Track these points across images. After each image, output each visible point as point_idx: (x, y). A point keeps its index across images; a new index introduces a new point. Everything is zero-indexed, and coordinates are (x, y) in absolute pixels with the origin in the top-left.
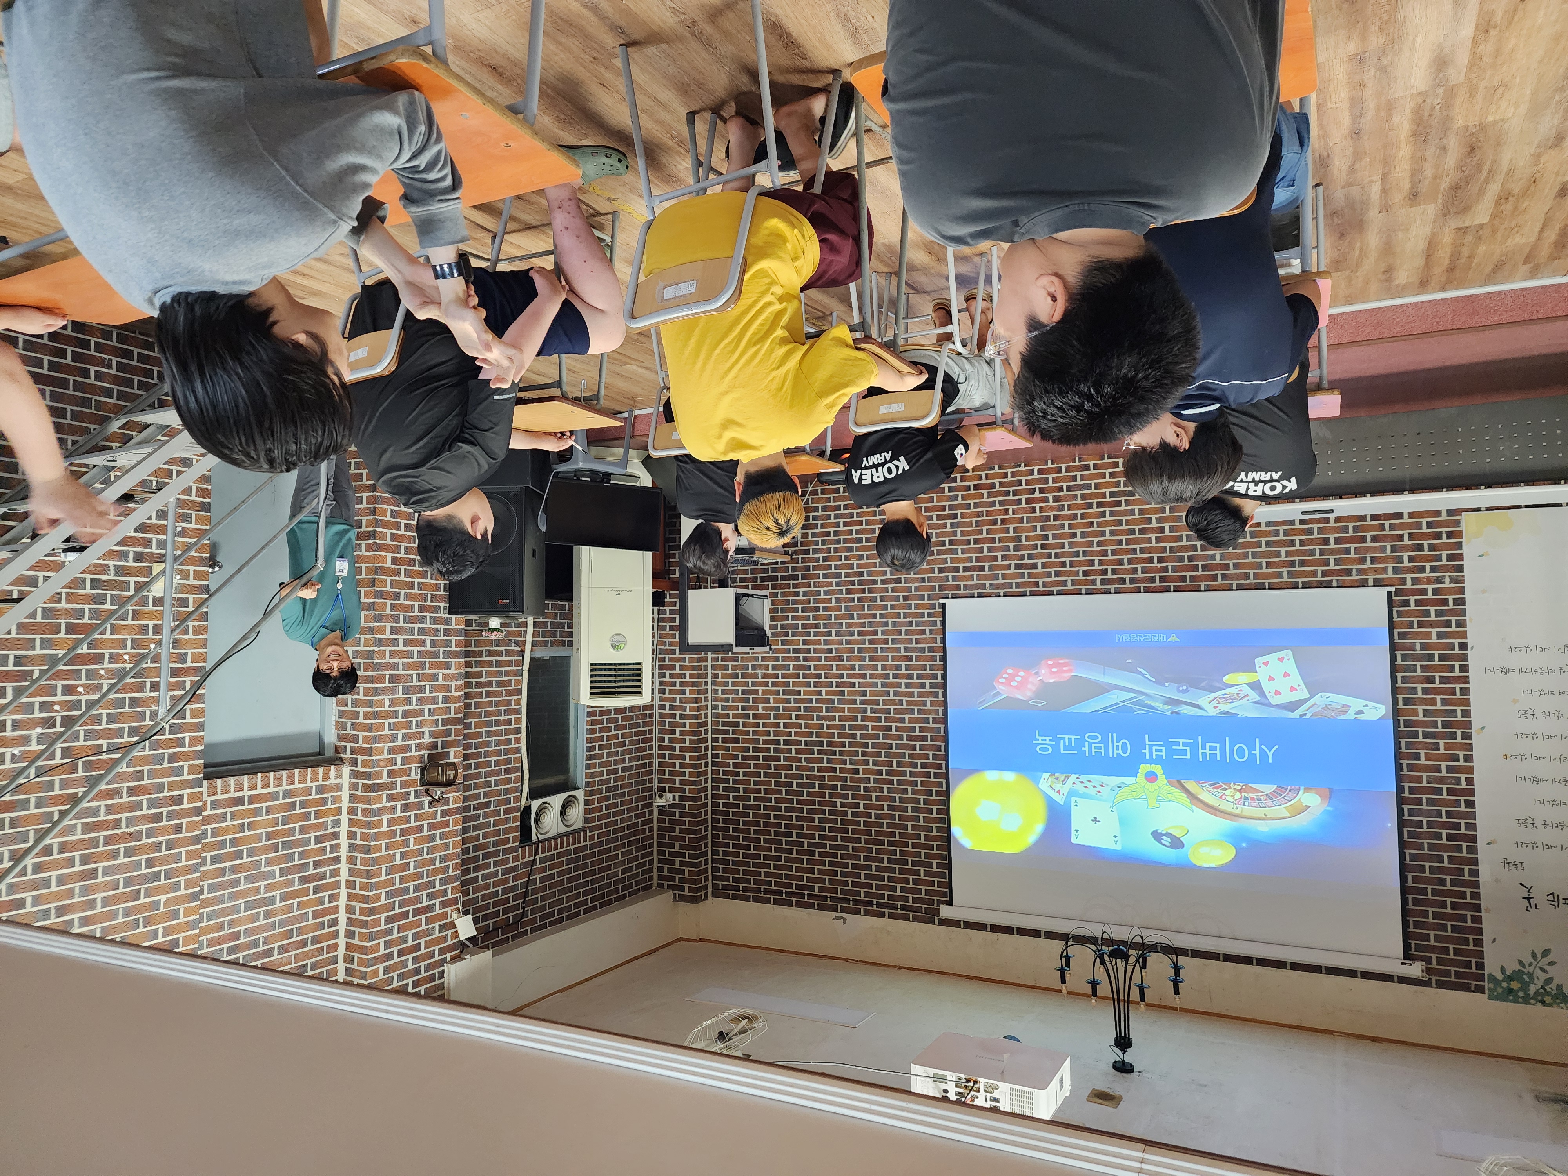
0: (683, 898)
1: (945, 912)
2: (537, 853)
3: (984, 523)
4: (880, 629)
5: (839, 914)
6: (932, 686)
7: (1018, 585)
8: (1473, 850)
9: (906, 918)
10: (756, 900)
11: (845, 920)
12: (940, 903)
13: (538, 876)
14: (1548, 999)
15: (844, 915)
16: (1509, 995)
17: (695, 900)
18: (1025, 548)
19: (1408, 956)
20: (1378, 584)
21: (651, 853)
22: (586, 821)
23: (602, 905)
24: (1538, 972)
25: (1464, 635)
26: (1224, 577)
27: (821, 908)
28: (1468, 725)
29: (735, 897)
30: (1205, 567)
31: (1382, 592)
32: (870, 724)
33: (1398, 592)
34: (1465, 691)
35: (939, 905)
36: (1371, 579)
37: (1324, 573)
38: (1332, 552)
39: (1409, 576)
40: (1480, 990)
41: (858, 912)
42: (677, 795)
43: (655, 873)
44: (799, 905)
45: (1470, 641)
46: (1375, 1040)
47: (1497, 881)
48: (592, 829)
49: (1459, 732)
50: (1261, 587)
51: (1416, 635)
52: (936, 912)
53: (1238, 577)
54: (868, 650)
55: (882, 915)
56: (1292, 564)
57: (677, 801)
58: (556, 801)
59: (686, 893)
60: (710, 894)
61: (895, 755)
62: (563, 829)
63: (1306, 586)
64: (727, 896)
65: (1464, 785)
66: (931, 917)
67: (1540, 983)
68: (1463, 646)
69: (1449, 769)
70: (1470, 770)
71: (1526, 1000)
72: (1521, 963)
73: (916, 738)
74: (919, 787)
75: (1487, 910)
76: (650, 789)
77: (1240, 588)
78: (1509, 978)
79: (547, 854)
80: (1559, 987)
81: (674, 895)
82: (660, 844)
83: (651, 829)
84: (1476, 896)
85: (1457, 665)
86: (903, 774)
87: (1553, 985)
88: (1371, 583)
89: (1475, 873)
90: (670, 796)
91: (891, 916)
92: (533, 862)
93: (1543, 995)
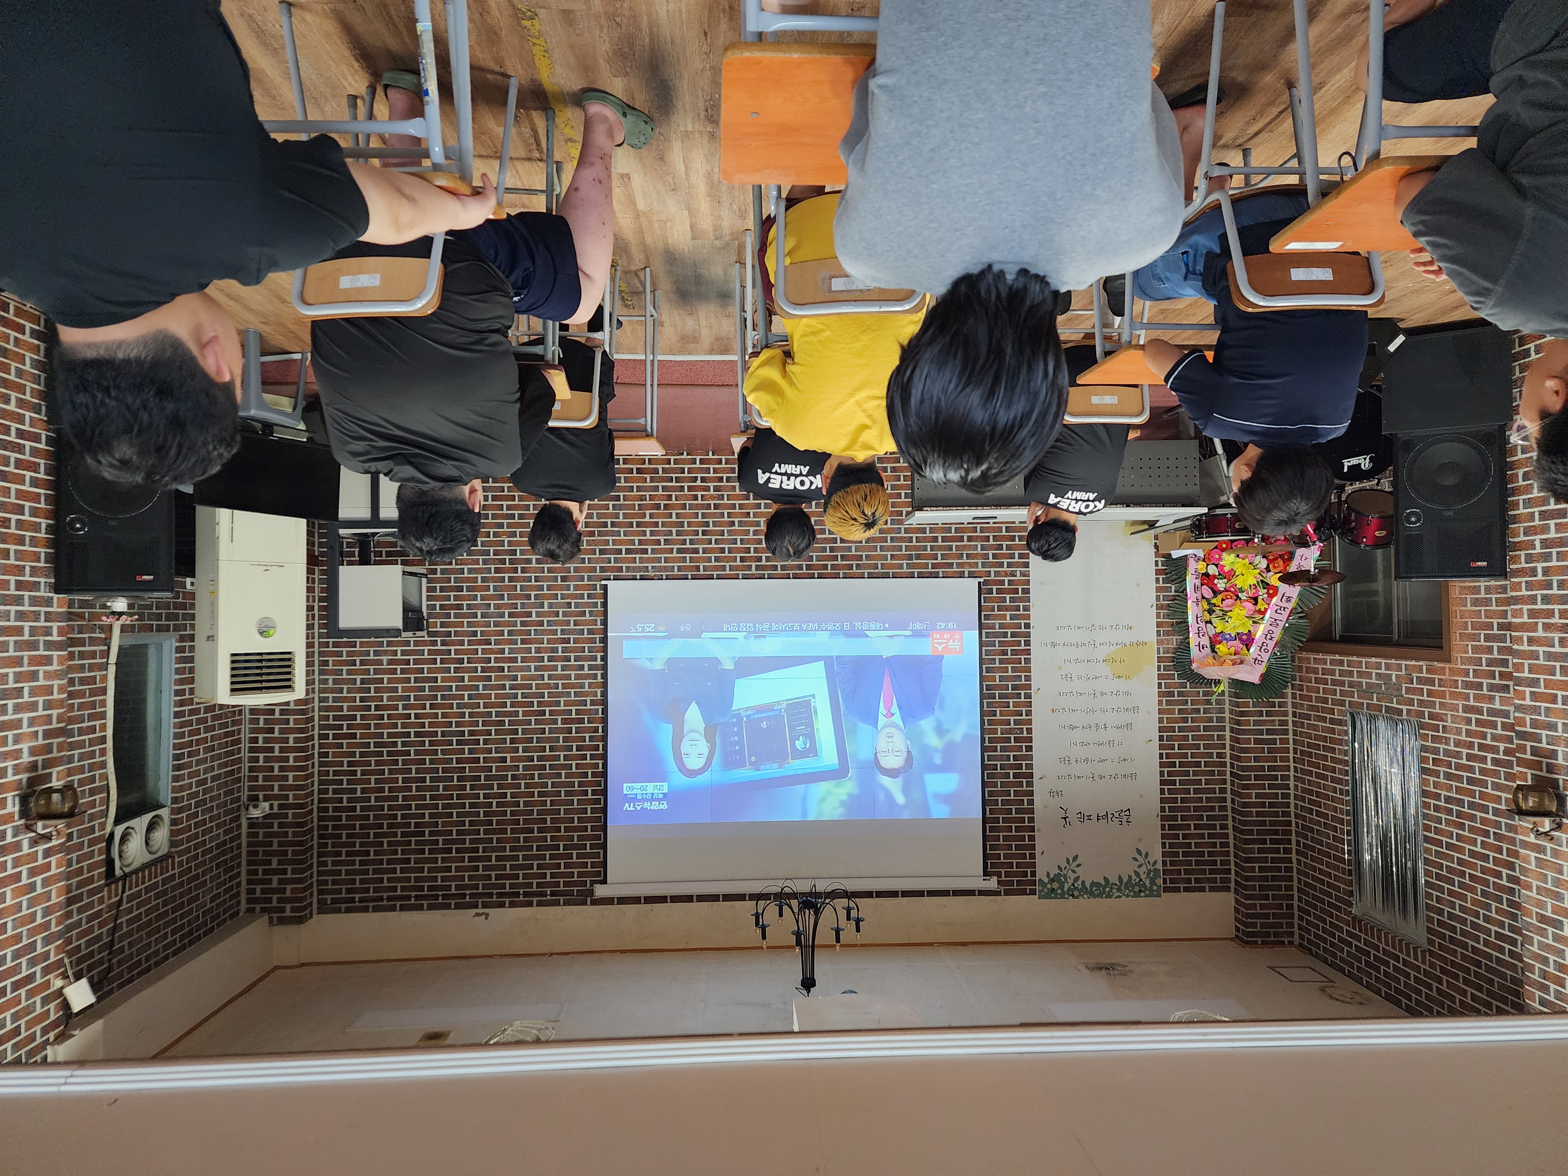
0: (282, 921)
1: (600, 891)
2: (123, 892)
3: (647, 507)
4: (534, 611)
5: (480, 911)
6: (591, 668)
7: (680, 569)
8: (1030, 784)
9: (556, 903)
10: (376, 909)
11: (487, 915)
12: (593, 883)
13: (124, 919)
14: (1076, 893)
15: (486, 911)
16: (1051, 894)
17: (300, 920)
18: (687, 533)
19: (986, 873)
20: (972, 575)
21: (239, 874)
22: (173, 844)
23: (191, 943)
24: (1070, 873)
25: (1028, 617)
26: (858, 566)
27: (458, 907)
28: (1029, 687)
29: (349, 910)
30: (843, 558)
31: (974, 582)
32: (520, 710)
33: (986, 582)
34: (1028, 661)
35: (591, 885)
36: (966, 570)
37: (934, 566)
38: (940, 548)
39: (992, 570)
40: (1033, 892)
41: (502, 905)
42: (276, 804)
43: (243, 898)
44: (431, 907)
45: (1032, 622)
46: (964, 944)
47: (1046, 807)
48: (180, 854)
49: (1023, 692)
50: (885, 576)
51: (996, 617)
52: (591, 892)
53: (869, 566)
54: (520, 633)
55: (530, 904)
56: (910, 557)
57: (276, 810)
58: (140, 823)
59: (288, 913)
60: (315, 911)
61: (548, 740)
62: (149, 858)
63: (921, 576)
64: (338, 911)
65: (1025, 734)
66: (585, 897)
67: (1071, 881)
68: (1027, 626)
69: (1016, 722)
70: (1030, 722)
71: (1063, 897)
72: (1060, 868)
73: (572, 721)
74: (574, 770)
75: (1039, 830)
76: (238, 799)
77: (871, 576)
78: (1052, 881)
79: (134, 890)
80: (1083, 882)
81: (271, 919)
82: (249, 863)
83: (239, 846)
84: (1031, 820)
85: (1022, 640)
86: (557, 758)
87: (1079, 882)
88: (966, 575)
89: (1031, 802)
90: (266, 805)
91: (540, 904)
92: (120, 902)
93: (1073, 891)
